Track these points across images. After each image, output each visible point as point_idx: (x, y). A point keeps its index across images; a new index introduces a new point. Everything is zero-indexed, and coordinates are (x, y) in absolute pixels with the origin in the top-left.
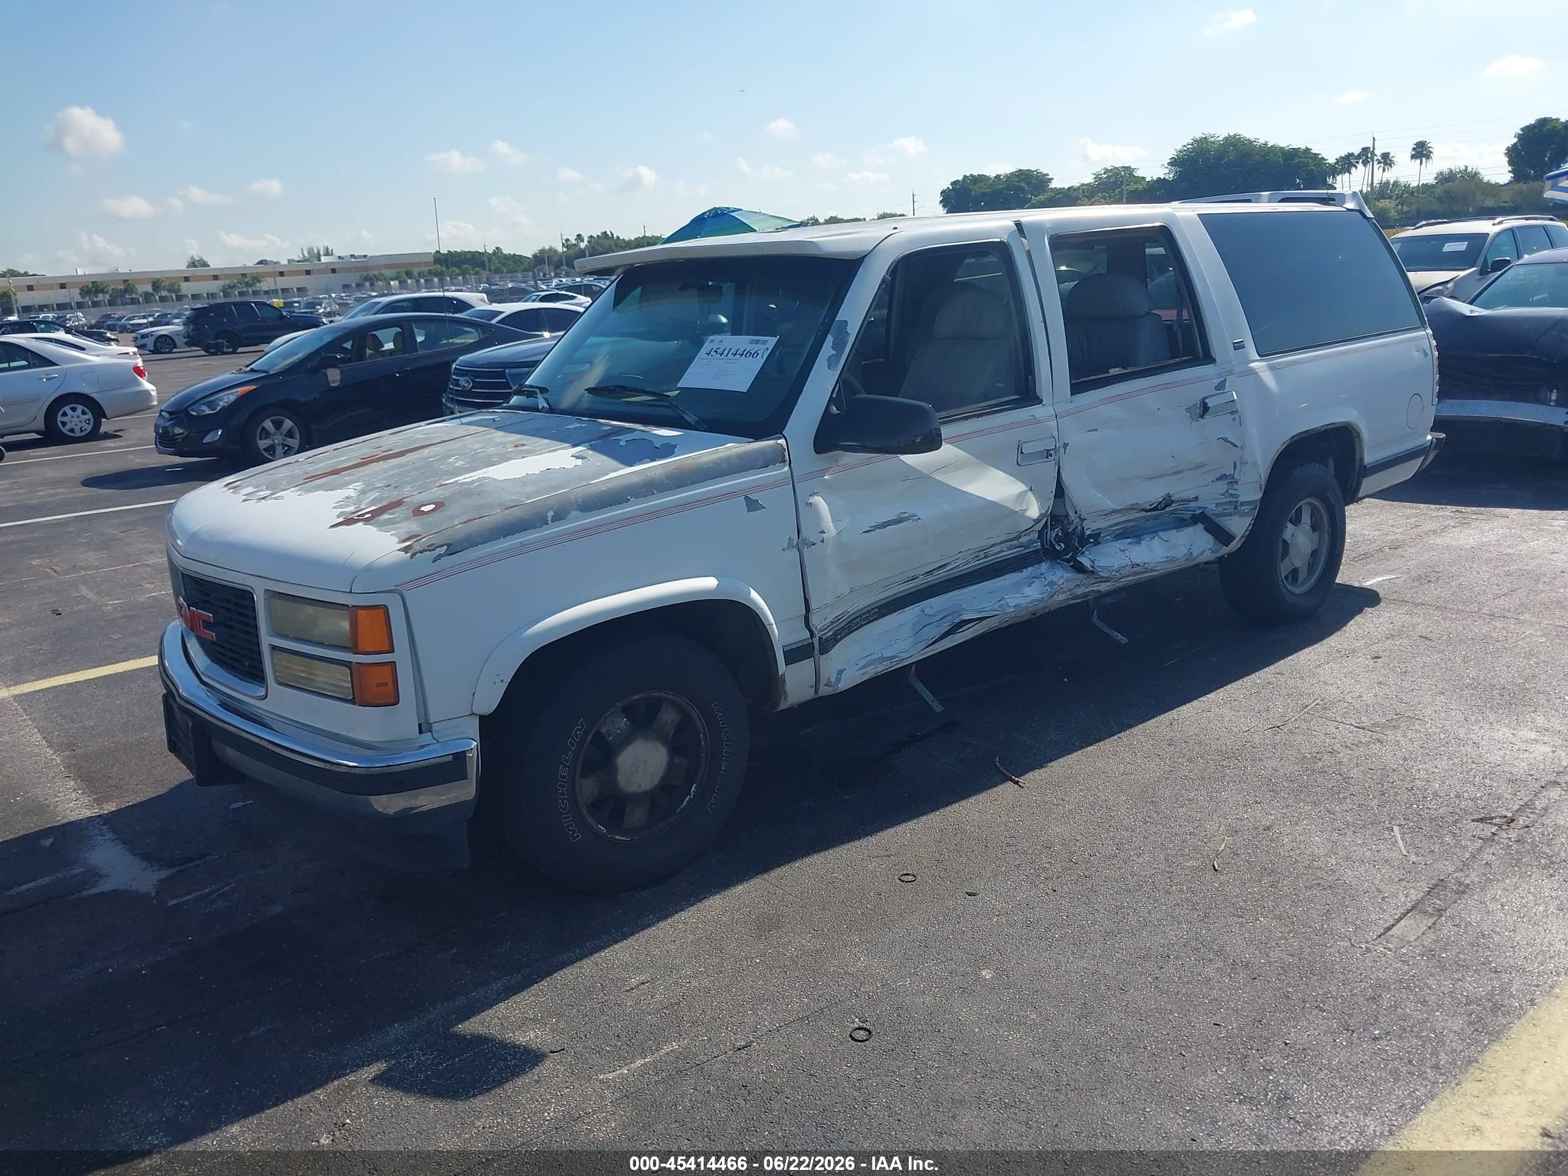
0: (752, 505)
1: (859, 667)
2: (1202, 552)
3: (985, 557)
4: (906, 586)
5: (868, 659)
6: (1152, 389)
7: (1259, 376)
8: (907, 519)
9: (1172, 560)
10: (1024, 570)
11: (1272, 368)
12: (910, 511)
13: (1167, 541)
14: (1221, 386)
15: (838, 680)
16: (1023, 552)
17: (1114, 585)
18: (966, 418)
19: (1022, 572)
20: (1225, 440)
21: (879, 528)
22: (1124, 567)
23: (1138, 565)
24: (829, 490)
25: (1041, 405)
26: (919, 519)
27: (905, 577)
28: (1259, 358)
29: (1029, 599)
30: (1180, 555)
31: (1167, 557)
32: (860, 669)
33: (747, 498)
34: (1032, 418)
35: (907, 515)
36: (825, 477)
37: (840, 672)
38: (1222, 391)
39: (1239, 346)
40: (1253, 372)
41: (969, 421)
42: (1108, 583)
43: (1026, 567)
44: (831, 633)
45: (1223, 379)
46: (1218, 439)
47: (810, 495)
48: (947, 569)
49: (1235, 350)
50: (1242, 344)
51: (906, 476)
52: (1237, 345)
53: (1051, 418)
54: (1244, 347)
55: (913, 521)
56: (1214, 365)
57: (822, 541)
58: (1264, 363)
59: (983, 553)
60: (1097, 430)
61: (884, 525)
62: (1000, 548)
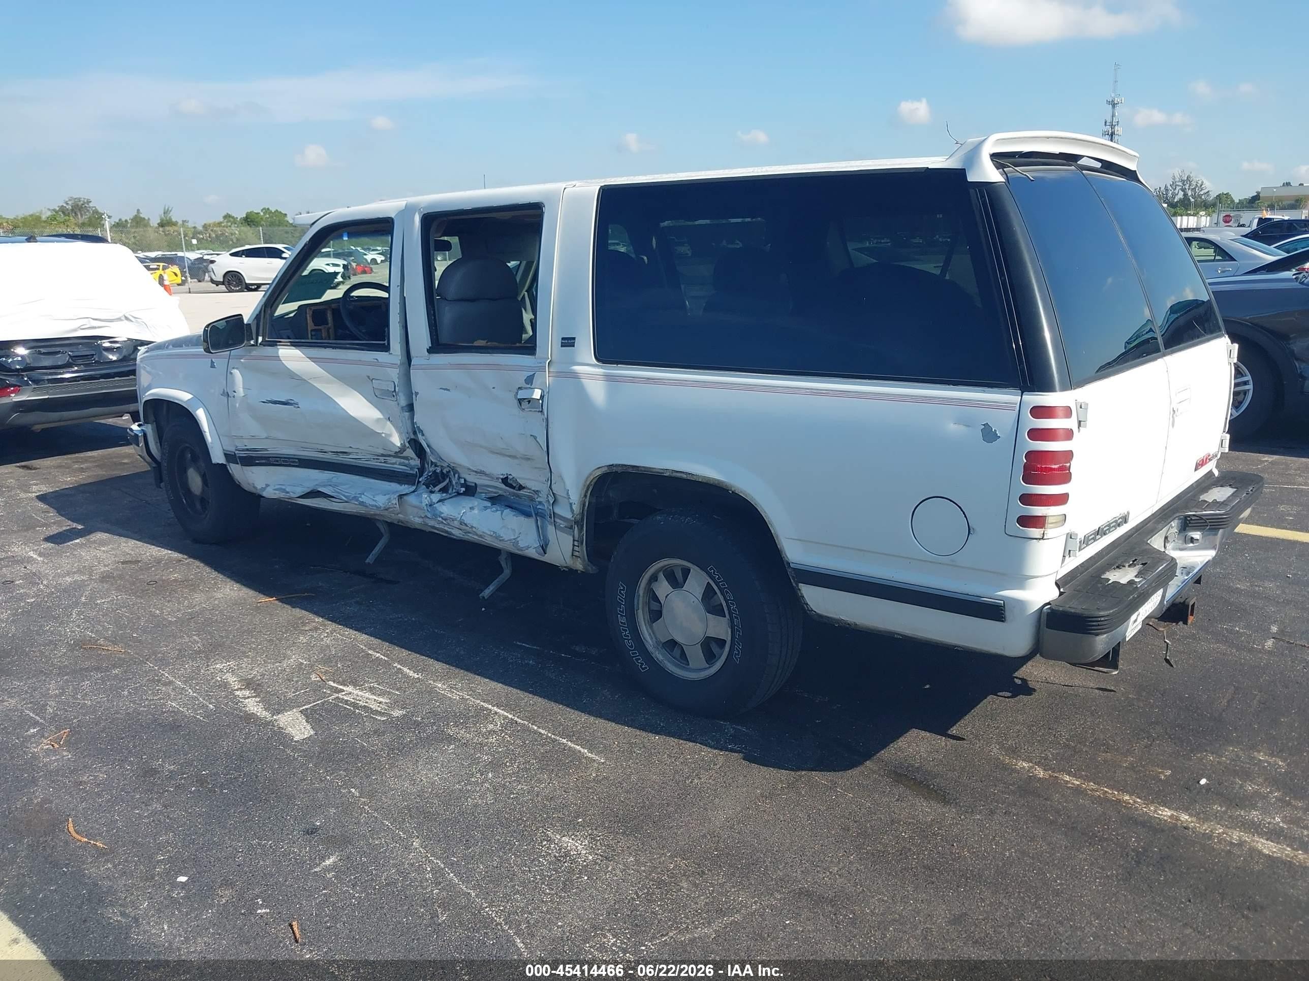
0: (213, 365)
1: (276, 488)
2: (528, 547)
3: (385, 462)
4: (321, 455)
5: (280, 486)
6: (488, 366)
7: (581, 382)
8: (292, 404)
9: (498, 537)
11: (609, 378)
12: (296, 400)
13: (504, 519)
14: (530, 380)
15: (264, 489)
16: (408, 472)
17: (463, 535)
19: (401, 485)
20: (535, 438)
21: (272, 403)
22: (453, 520)
23: (466, 525)
24: (243, 369)
25: (387, 353)
26: (299, 407)
27: (320, 447)
28: (594, 361)
29: (374, 503)
30: (506, 538)
31: (494, 532)
32: (275, 490)
33: (212, 360)
34: (377, 360)
35: (292, 402)
36: (242, 360)
37: (267, 486)
38: (529, 386)
39: (569, 342)
40: (575, 376)
41: (328, 350)
42: (461, 532)
43: (405, 484)
44: (245, 455)
45: (532, 373)
46: (531, 435)
47: (233, 368)
48: (351, 456)
49: (562, 346)
50: (573, 341)
51: (292, 375)
52: (566, 341)
53: (392, 365)
54: (574, 346)
55: (295, 407)
56: (534, 357)
57: (234, 397)
58: (600, 370)
59: (382, 458)
60: (449, 390)
61: (275, 402)
62: (394, 460)
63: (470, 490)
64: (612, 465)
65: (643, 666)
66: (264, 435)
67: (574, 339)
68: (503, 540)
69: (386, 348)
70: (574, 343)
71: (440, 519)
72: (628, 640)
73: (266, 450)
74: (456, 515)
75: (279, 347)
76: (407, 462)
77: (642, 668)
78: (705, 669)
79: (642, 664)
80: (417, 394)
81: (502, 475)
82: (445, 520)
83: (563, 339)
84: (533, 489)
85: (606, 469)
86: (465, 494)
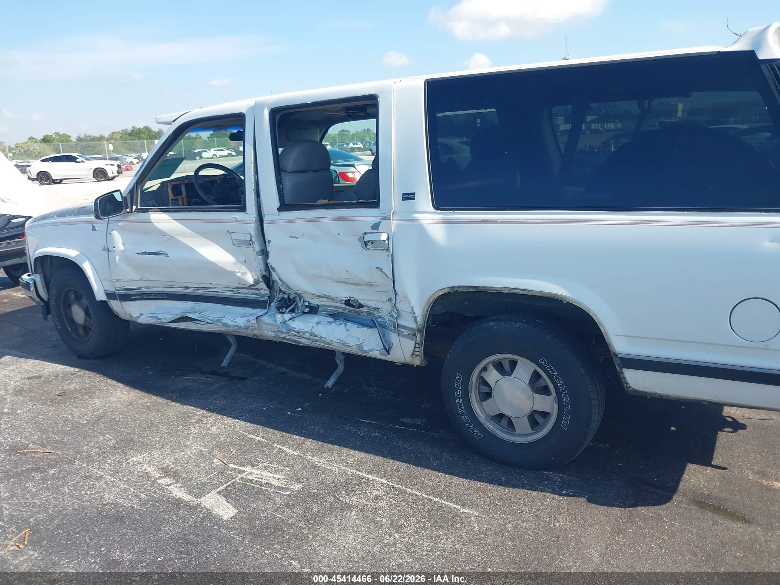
0: (94, 229)
1: (148, 316)
2: (372, 350)
3: (238, 293)
5: (152, 315)
6: (334, 218)
8: (162, 254)
9: (345, 344)
10: (256, 309)
11: (447, 222)
12: (165, 251)
13: (347, 330)
14: (376, 227)
15: (138, 317)
16: (260, 299)
17: (311, 343)
18: (191, 211)
19: (254, 309)
20: (381, 270)
21: (145, 254)
22: (304, 333)
23: (316, 336)
24: (121, 230)
25: (244, 213)
26: (168, 256)
28: (432, 209)
29: (235, 324)
30: (352, 344)
31: (341, 340)
32: (148, 317)
33: (93, 225)
34: (235, 219)
35: (162, 252)
36: (120, 224)
37: (141, 314)
38: (376, 231)
39: (409, 197)
40: (417, 222)
41: (192, 212)
42: (308, 341)
43: (257, 308)
44: (123, 294)
45: (378, 221)
46: (376, 268)
47: (112, 230)
48: (210, 290)
49: (403, 200)
50: (413, 195)
51: (161, 233)
52: (407, 196)
53: (249, 222)
54: (414, 199)
55: (165, 256)
56: (378, 209)
57: (114, 251)
58: (439, 216)
59: (236, 290)
60: (297, 238)
61: (148, 254)
62: (246, 291)
63: (313, 310)
64: (455, 287)
65: (478, 434)
66: (139, 278)
67: (414, 194)
68: (349, 346)
69: (243, 209)
70: (414, 197)
71: (294, 333)
72: (464, 415)
73: (140, 289)
74: (307, 329)
75: (150, 213)
76: (257, 292)
77: (477, 436)
78: (530, 434)
79: (477, 433)
80: (269, 242)
81: (346, 298)
82: (298, 333)
83: (403, 194)
84: (373, 307)
85: (449, 289)
86: (308, 313)
